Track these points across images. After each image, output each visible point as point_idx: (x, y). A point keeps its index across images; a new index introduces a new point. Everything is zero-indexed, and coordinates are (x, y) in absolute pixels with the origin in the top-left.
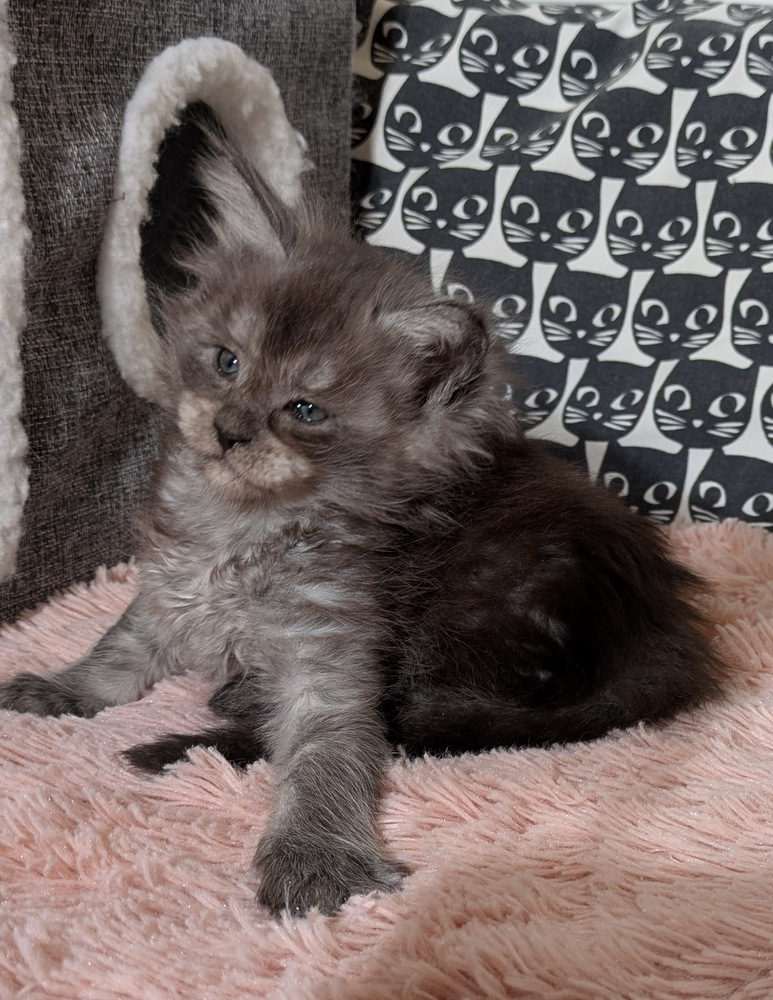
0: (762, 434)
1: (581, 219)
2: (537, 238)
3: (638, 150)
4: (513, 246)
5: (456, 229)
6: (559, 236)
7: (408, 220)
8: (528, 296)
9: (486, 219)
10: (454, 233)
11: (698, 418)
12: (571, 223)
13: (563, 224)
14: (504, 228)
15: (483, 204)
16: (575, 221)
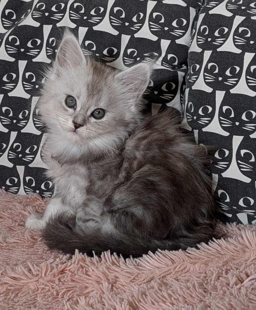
3: (31, 49)
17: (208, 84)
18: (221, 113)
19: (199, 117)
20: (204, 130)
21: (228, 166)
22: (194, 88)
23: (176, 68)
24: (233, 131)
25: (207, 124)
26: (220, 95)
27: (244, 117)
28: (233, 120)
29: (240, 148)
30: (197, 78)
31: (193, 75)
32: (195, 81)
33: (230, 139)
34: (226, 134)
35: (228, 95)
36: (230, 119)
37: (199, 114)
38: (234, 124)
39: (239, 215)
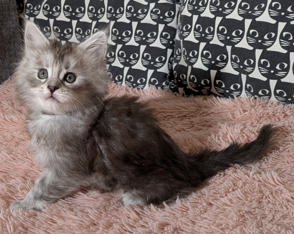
1: (81, 9)
2: (72, 14)
4: (67, 17)
5: (54, 14)
6: (77, 14)
7: (44, 12)
8: (72, 28)
9: (60, 11)
10: (54, 15)
12: (79, 10)
13: (77, 11)
14: (64, 13)
15: (59, 7)
16: (80, 10)
17: (189, 11)
18: (195, 29)
19: (184, 31)
20: (185, 39)
21: (196, 60)
22: (182, 14)
23: (176, 2)
24: (201, 39)
25: (187, 36)
26: (195, 18)
27: (207, 31)
28: (201, 33)
29: (204, 50)
30: (184, 8)
31: (183, 6)
32: (183, 10)
33: (198, 44)
34: (197, 42)
35: (200, 17)
36: (200, 32)
37: (183, 30)
38: (201, 35)
39: (202, 90)
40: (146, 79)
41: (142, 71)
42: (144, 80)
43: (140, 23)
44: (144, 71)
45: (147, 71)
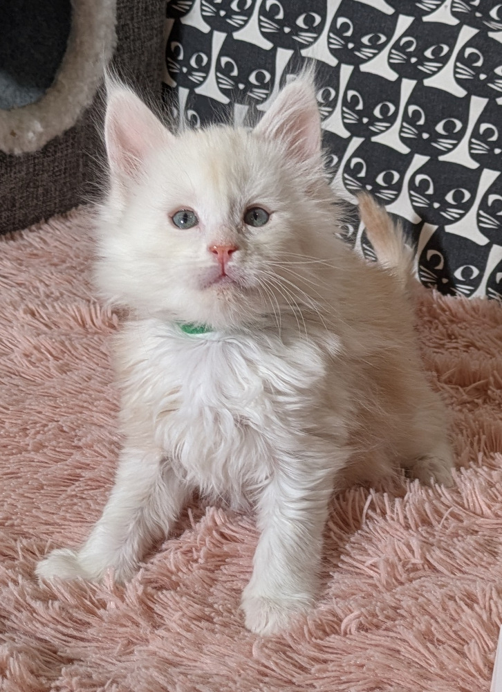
0: (409, 201)
1: (313, 19)
11: (369, 184)
12: (306, 21)
16: (309, 21)
40: (482, 270)
41: (473, 243)
42: (476, 272)
43: (496, 103)
44: (478, 246)
45: (488, 247)
